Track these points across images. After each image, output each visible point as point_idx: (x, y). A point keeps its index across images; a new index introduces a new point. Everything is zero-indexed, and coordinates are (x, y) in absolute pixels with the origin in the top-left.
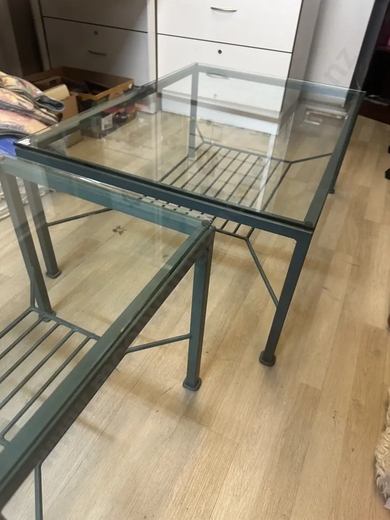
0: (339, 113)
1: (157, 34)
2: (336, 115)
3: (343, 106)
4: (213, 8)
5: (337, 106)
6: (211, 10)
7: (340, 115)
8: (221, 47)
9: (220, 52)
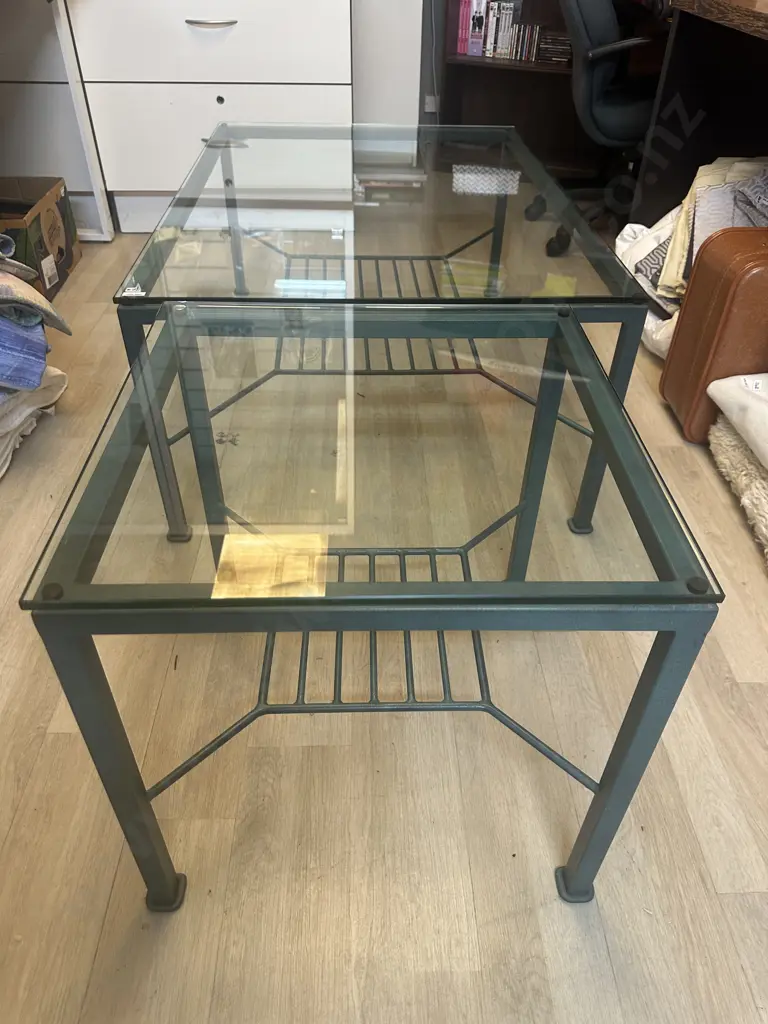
0: (415, 178)
1: (83, 82)
2: (411, 182)
3: (415, 165)
4: (187, 22)
5: (406, 167)
6: (186, 25)
7: (417, 182)
8: (221, 91)
9: (220, 100)
